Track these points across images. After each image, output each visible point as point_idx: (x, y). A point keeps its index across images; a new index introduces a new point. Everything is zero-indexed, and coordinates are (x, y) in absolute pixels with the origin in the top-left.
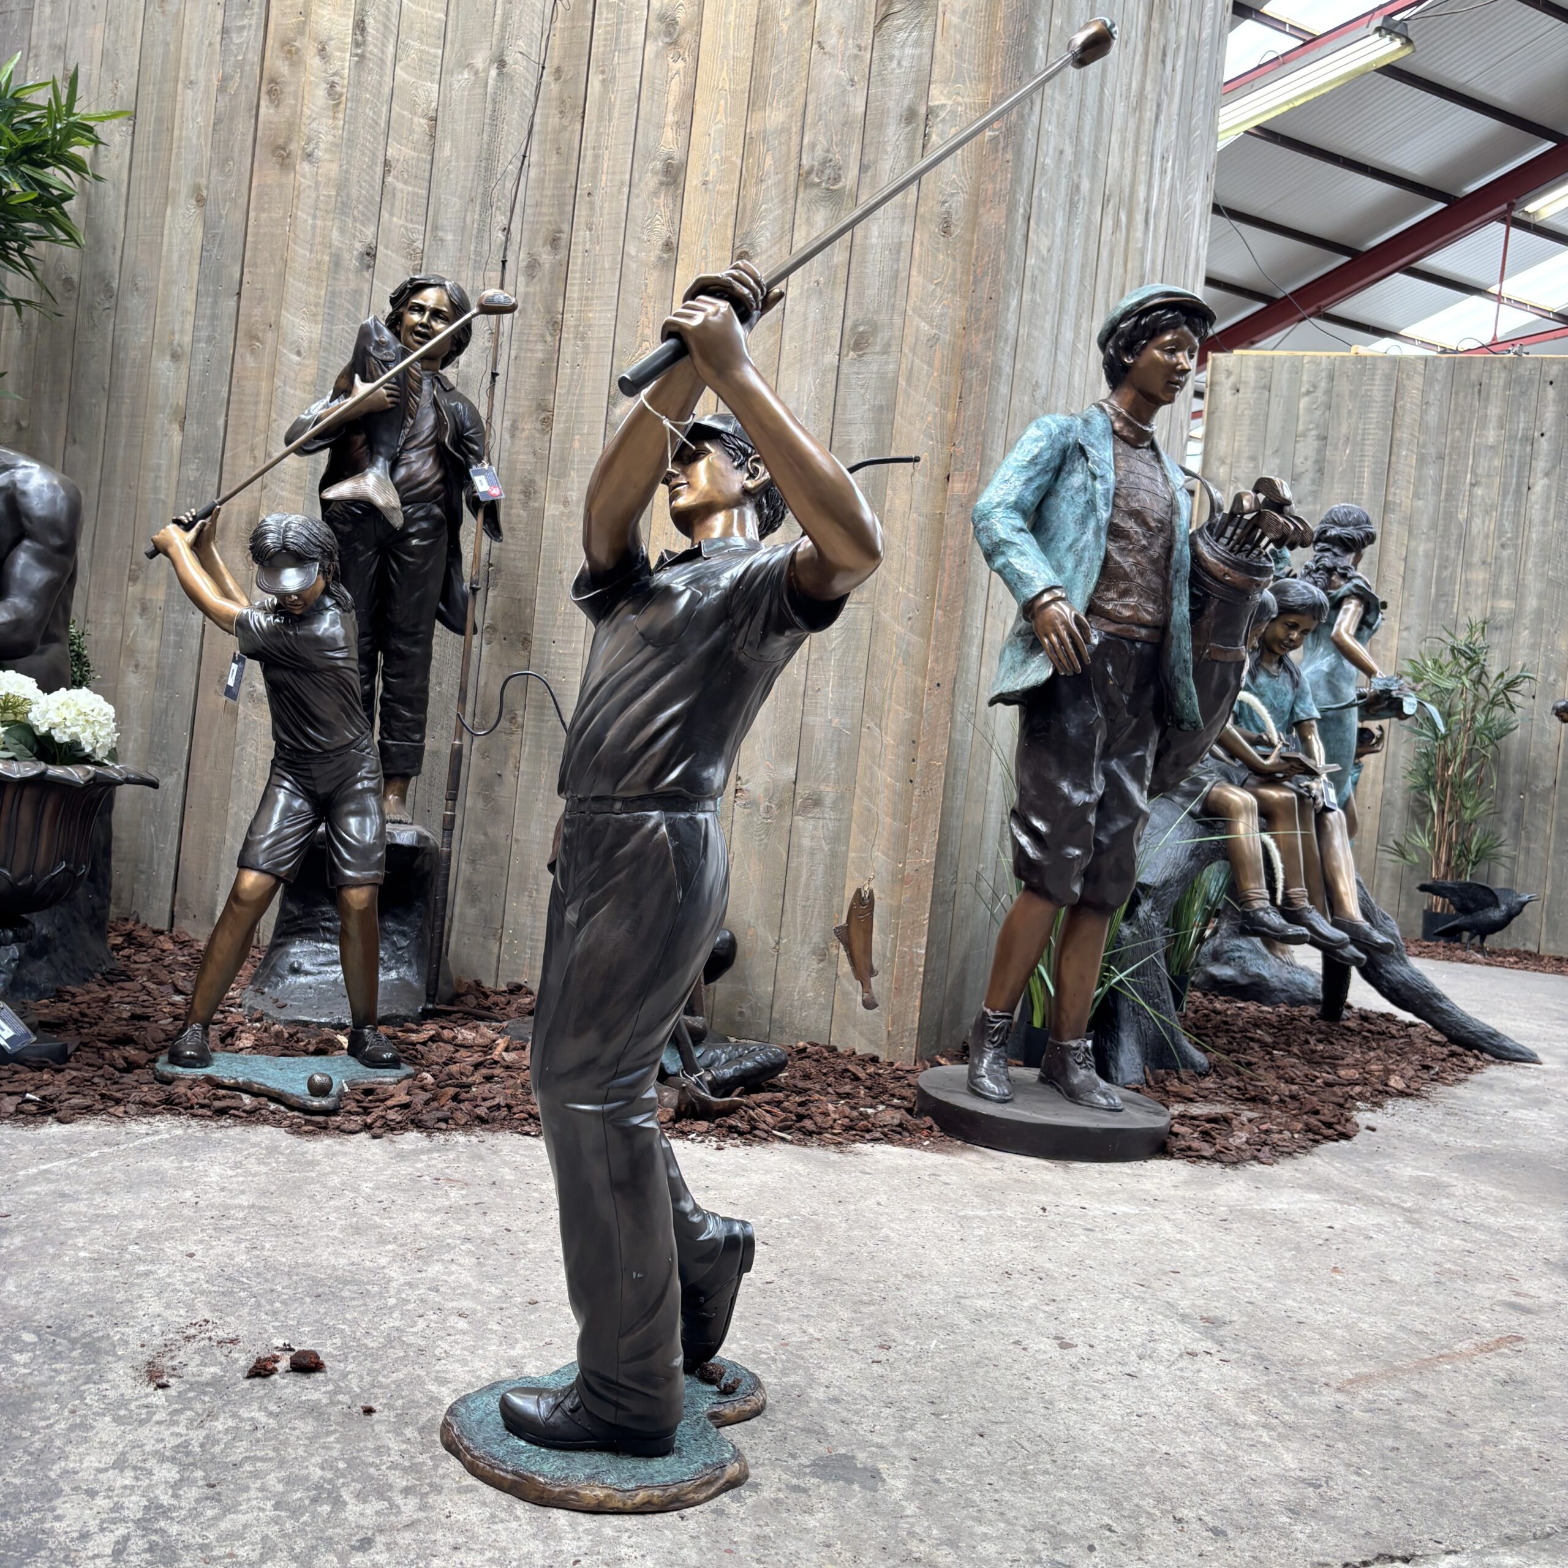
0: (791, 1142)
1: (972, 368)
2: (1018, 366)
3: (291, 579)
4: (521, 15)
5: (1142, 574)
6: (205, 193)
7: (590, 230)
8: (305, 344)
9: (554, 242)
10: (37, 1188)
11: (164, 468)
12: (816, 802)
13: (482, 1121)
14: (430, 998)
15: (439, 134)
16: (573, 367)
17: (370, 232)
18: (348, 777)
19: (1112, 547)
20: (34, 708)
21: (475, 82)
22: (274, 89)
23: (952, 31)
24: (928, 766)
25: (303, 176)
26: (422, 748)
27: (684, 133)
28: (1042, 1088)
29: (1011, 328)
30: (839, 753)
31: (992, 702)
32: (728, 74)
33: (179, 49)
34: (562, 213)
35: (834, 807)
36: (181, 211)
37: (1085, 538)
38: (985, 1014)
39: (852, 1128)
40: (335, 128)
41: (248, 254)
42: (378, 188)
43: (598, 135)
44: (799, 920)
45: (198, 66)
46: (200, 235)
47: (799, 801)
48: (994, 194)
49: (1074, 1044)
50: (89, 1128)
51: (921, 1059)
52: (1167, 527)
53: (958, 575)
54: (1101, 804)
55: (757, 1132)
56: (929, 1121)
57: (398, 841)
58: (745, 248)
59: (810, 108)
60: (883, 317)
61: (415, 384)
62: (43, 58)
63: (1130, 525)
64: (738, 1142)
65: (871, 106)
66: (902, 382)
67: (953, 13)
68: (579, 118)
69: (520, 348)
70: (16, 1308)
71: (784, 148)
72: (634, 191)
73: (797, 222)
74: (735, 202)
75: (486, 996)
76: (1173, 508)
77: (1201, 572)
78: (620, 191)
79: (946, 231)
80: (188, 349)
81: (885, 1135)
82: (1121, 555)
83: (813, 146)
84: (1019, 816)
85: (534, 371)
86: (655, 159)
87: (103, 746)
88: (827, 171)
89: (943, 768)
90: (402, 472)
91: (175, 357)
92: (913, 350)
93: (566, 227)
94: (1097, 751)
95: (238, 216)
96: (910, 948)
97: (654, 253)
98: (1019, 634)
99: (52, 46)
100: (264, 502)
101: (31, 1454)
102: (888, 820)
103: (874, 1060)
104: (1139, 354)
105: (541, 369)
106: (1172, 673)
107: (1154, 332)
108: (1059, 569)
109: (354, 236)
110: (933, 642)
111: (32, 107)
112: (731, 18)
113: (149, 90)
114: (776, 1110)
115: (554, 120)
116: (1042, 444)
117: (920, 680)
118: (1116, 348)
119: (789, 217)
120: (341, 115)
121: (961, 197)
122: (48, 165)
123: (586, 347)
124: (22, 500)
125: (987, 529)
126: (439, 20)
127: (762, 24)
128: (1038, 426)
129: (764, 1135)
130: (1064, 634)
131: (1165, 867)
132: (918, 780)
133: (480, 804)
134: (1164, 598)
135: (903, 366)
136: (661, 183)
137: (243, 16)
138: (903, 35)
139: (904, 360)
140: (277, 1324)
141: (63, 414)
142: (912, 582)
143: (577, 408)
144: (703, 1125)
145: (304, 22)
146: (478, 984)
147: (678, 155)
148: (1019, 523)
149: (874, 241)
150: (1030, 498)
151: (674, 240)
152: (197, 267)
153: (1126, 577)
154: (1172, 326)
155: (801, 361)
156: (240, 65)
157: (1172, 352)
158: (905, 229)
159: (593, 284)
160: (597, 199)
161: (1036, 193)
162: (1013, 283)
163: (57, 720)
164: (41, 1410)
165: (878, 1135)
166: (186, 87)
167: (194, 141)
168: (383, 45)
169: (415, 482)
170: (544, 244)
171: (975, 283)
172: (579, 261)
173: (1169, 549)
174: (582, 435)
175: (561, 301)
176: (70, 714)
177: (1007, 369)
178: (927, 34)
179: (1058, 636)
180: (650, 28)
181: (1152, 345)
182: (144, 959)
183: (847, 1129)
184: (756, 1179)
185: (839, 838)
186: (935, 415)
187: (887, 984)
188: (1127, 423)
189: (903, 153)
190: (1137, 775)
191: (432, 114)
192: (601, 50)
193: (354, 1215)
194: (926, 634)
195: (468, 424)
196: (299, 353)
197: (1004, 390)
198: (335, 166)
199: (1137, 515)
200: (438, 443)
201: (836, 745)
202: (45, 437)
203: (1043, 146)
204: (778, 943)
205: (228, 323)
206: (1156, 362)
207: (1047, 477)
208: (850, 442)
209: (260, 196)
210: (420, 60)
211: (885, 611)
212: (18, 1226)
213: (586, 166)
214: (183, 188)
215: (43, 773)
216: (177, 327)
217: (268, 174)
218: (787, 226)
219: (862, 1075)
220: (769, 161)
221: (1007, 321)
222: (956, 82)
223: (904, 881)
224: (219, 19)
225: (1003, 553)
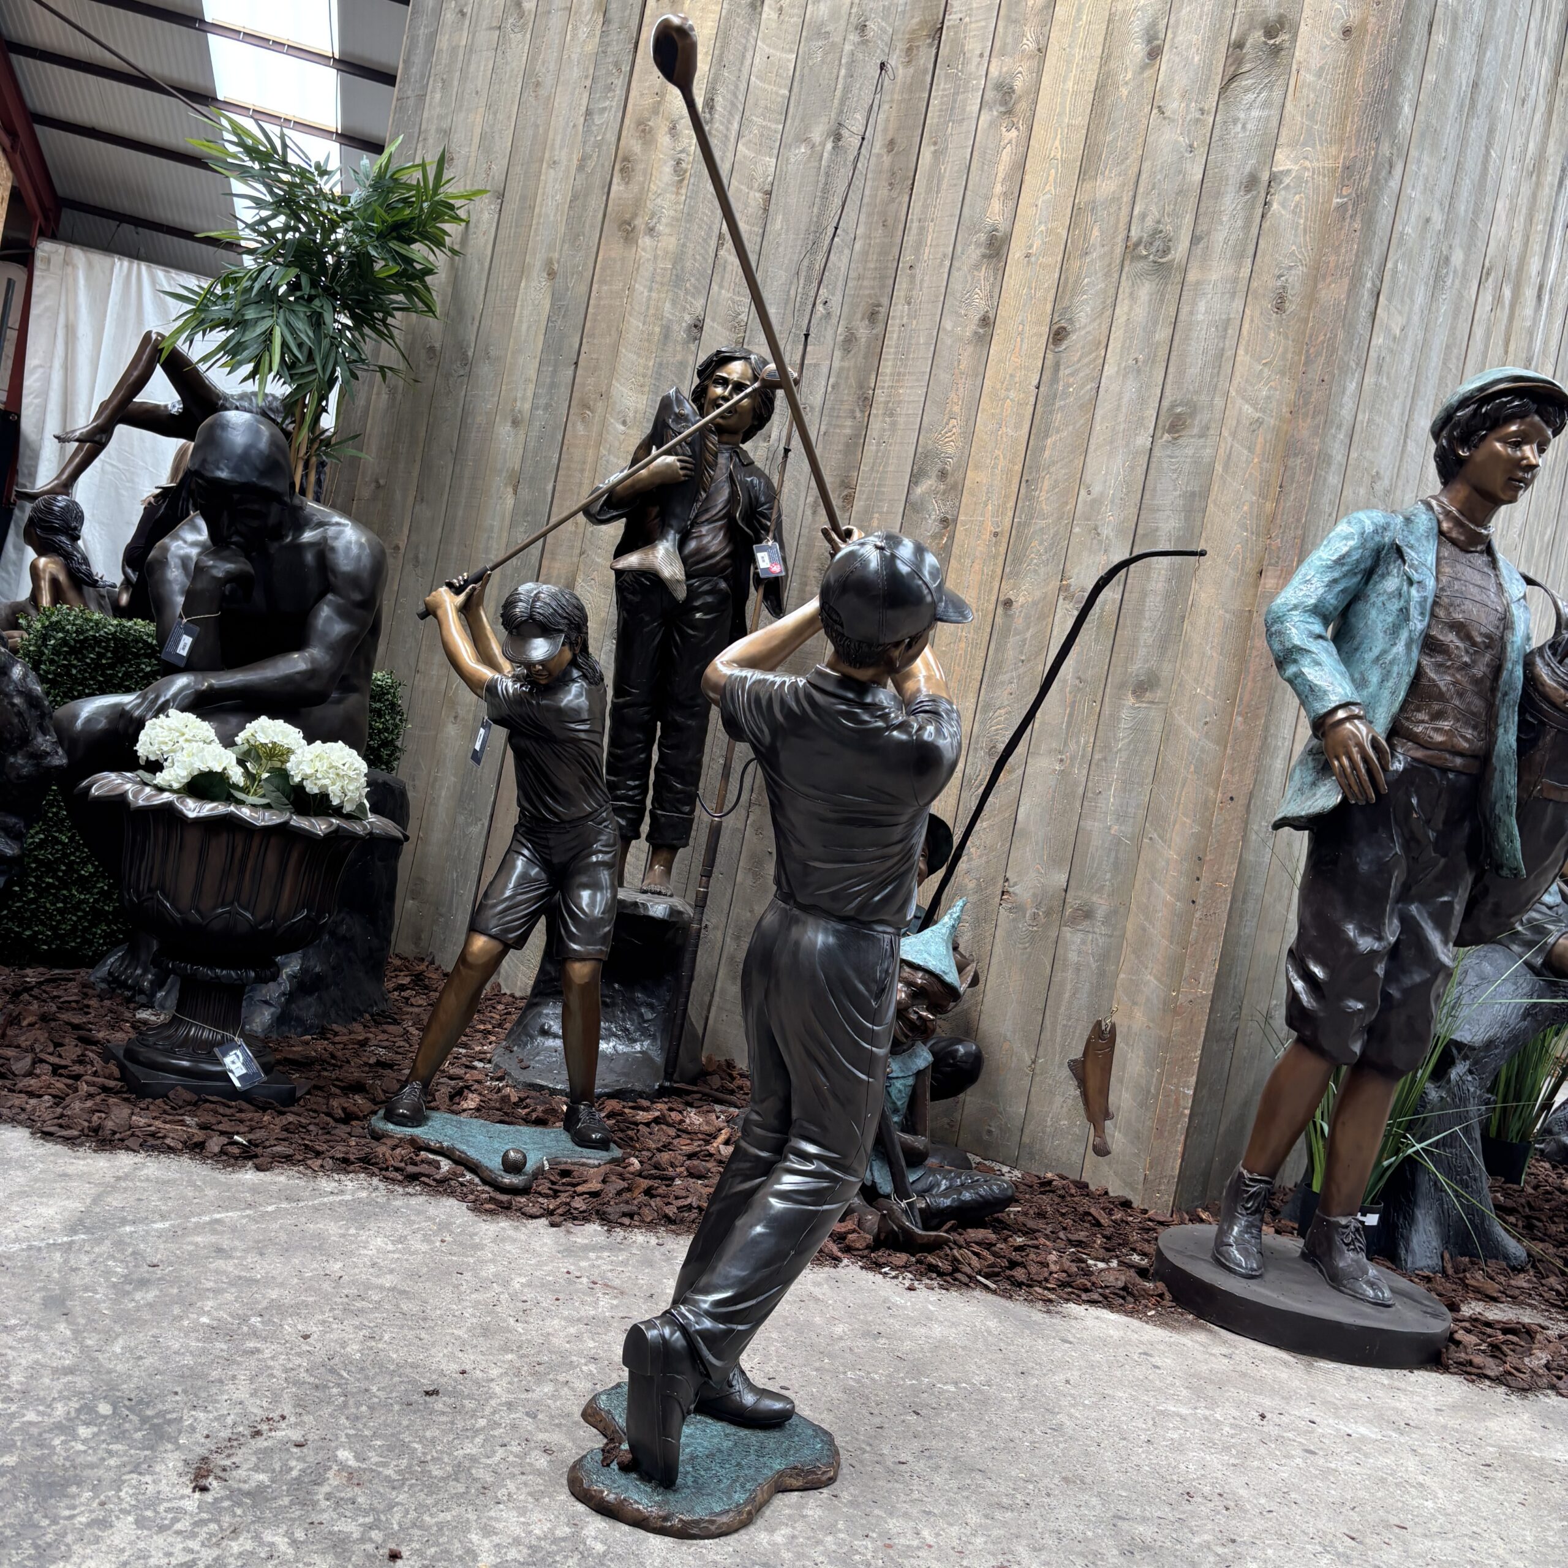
0: (994, 1292)
1: (1296, 455)
2: (1354, 455)
3: (540, 649)
4: (860, 89)
5: (1461, 695)
6: (556, 267)
7: (909, 304)
8: (631, 414)
9: (872, 316)
10: (199, 1239)
11: (496, 530)
12: (1087, 914)
13: (669, 1220)
14: (668, 1076)
15: (772, 207)
16: (879, 444)
17: (699, 304)
18: (586, 849)
19: (1426, 662)
20: (292, 758)
21: (811, 156)
22: (625, 166)
23: (1305, 91)
24: (1213, 887)
25: (644, 249)
26: (692, 820)
27: (1011, 204)
28: (1302, 1265)
29: (1346, 413)
30: (1116, 866)
31: (1277, 826)
32: (1061, 142)
33: (547, 131)
34: (882, 287)
35: (1106, 921)
36: (533, 284)
37: (1395, 650)
38: (1241, 1175)
39: (1069, 1285)
40: (677, 203)
41: (588, 324)
42: (711, 261)
43: (925, 206)
44: (1058, 1039)
45: (561, 148)
46: (548, 306)
47: (1068, 911)
48: (1337, 266)
49: (1343, 1221)
50: (280, 1179)
51: (1179, 1210)
52: (1496, 643)
53: (1264, 679)
54: (1394, 952)
55: (958, 1275)
56: (1161, 1287)
57: (651, 913)
58: (1063, 324)
59: (1144, 176)
60: (1204, 398)
61: (710, 458)
62: (431, 141)
63: (1450, 638)
64: (935, 1283)
65: (1209, 173)
66: (1219, 468)
67: (1308, 70)
68: (908, 190)
69: (829, 424)
70: (109, 1372)
71: (1112, 219)
72: (956, 264)
73: (1120, 297)
74: (1057, 275)
75: (733, 1078)
76: (1506, 621)
77: (1537, 697)
78: (941, 265)
79: (1280, 307)
80: (527, 415)
81: (1105, 1297)
82: (1437, 672)
83: (1143, 216)
84: (1298, 957)
85: (841, 447)
86: (980, 231)
87: (351, 800)
88: (1157, 243)
89: (1230, 891)
90: (693, 545)
91: (515, 423)
92: (1234, 435)
93: (885, 301)
94: (1392, 893)
95: (583, 288)
96: (1177, 1086)
97: (972, 327)
98: (1311, 751)
99: (439, 130)
100: (581, 567)
101: (36, 1547)
102: (1165, 942)
103: (1126, 1204)
104: (1476, 447)
105: (847, 445)
106: (1493, 809)
107: (1496, 422)
108: (1360, 683)
109: (684, 309)
110: (1229, 751)
111: (409, 187)
112: (1070, 84)
113: (517, 169)
114: (985, 1253)
115: (883, 192)
116: (1351, 543)
117: (1212, 792)
118: (1450, 439)
119: (1113, 291)
120: (683, 191)
121: (1301, 270)
122: (414, 241)
123: (894, 424)
124: (330, 556)
125: (1280, 633)
126: (783, 96)
127: (1101, 89)
128: (1349, 523)
129: (965, 1279)
130: (1358, 757)
131: (1491, 1026)
132: (1200, 901)
133: (749, 882)
134: (1488, 725)
135: (1221, 451)
136: (984, 256)
137: (606, 98)
138: (1251, 96)
139: (1222, 445)
140: (352, 1432)
141: (415, 474)
142: (1212, 683)
143: (879, 485)
144: (901, 1258)
145: (659, 103)
146: (730, 1065)
147: (1003, 227)
148: (1317, 628)
149: (1200, 317)
150: (1332, 600)
151: (991, 315)
152: (542, 337)
153: (1441, 697)
154: (1518, 415)
155: (1111, 442)
156: (599, 145)
157: (1517, 445)
158: (1234, 305)
159: (907, 359)
160: (918, 271)
161: (1389, 265)
162: (1353, 364)
163: (309, 771)
164: (73, 1497)
165: (1096, 1296)
166: (549, 166)
167: (552, 218)
168: (729, 122)
169: (703, 556)
170: (862, 319)
171: (1306, 364)
172: (895, 336)
173: (1497, 669)
174: (881, 513)
175: (873, 377)
176: (321, 766)
177: (1338, 457)
178: (1277, 94)
179: (1350, 759)
180: (986, 97)
181: (1493, 435)
182: (420, 1002)
183: (1063, 1285)
184: (937, 1331)
185: (1108, 956)
186: (1252, 504)
187: (1149, 1123)
188: (1458, 523)
189: (1240, 223)
190: (1441, 922)
191: (767, 187)
192: (936, 120)
193: (489, 1313)
194: (1222, 742)
195: (763, 499)
196: (624, 423)
197: (1333, 479)
198: (673, 240)
199: (1460, 629)
200: (729, 516)
201: (1113, 854)
202: (398, 495)
203: (1403, 214)
204: (1034, 1062)
205: (564, 392)
206: (1497, 454)
207: (1356, 580)
208: (1157, 529)
209: (603, 269)
210: (762, 135)
211: (1180, 713)
212: (159, 1279)
213: (911, 239)
214: (537, 262)
215: (286, 824)
216: (519, 395)
217: (613, 249)
218: (1109, 301)
219: (1105, 1221)
220: (1096, 232)
221: (1341, 406)
222: (1304, 145)
223: (1175, 1012)
224: (585, 102)
225: (1295, 661)
